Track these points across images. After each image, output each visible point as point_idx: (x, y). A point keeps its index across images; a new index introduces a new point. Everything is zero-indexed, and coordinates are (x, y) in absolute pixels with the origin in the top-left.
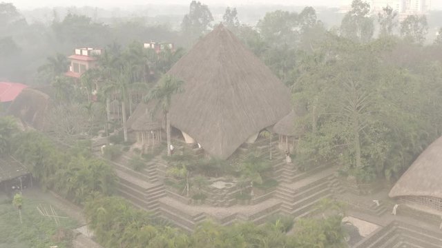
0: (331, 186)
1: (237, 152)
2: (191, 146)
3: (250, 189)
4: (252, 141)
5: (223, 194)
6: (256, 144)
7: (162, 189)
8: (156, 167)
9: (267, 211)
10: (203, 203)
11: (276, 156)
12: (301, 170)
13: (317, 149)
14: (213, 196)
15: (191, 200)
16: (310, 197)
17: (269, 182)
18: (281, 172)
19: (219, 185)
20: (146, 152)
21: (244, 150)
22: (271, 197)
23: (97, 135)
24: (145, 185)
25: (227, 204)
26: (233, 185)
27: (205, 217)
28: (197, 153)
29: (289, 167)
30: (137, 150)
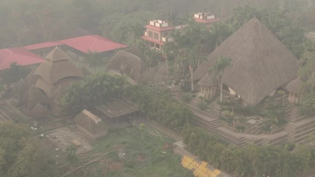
1: (263, 101)
2: (234, 96)
3: (270, 125)
4: (272, 94)
5: (254, 127)
6: (274, 97)
7: (218, 122)
8: (214, 109)
9: (280, 138)
10: (243, 132)
11: (287, 104)
12: (302, 114)
13: (312, 104)
14: (248, 128)
15: (236, 130)
16: (306, 131)
17: (282, 122)
18: (289, 115)
19: (252, 121)
20: (207, 99)
21: (267, 100)
22: (283, 130)
24: (209, 119)
25: (257, 133)
26: (260, 122)
27: (244, 140)
28: (238, 101)
29: (294, 112)
30: (201, 97)
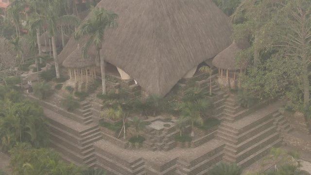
0: (277, 124)
1: (175, 88)
2: (127, 82)
3: (190, 130)
4: (190, 75)
5: (162, 135)
6: (194, 79)
7: (97, 131)
8: (91, 107)
9: (209, 154)
10: (141, 146)
11: (216, 91)
12: (243, 106)
13: (262, 86)
14: (151, 138)
15: (128, 144)
16: (254, 137)
17: (211, 123)
18: (222, 109)
19: (158, 125)
20: (80, 90)
21: (183, 85)
22: (212, 137)
23: (29, 70)
25: (165, 147)
26: (172, 125)
27: (143, 164)
28: (134, 90)
29: (230, 104)
30: (69, 88)
